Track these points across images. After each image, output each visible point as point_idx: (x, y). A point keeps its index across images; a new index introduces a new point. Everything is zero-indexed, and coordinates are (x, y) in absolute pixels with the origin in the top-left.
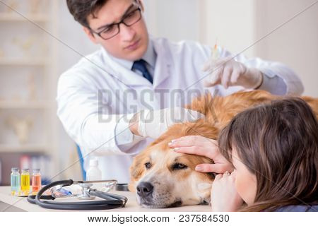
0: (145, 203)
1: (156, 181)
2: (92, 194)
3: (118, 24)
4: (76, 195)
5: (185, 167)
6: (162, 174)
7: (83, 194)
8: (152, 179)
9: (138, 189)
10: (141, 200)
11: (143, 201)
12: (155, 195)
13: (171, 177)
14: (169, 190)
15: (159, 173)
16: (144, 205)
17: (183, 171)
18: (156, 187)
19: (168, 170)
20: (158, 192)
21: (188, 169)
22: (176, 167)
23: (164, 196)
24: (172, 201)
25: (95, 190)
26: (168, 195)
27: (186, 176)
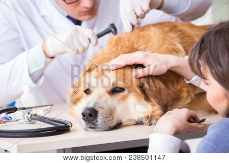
0: (91, 128)
1: (99, 106)
2: (34, 119)
4: (17, 120)
5: (122, 90)
6: (104, 99)
7: (24, 119)
8: (95, 104)
9: (84, 115)
10: (86, 124)
11: (89, 126)
12: (100, 119)
13: (111, 101)
14: (111, 113)
15: (100, 98)
16: (90, 129)
17: (121, 94)
18: (100, 111)
20: (102, 116)
21: (126, 92)
22: (115, 91)
23: (108, 119)
24: (114, 123)
25: (35, 115)
26: (111, 118)
27: (124, 98)
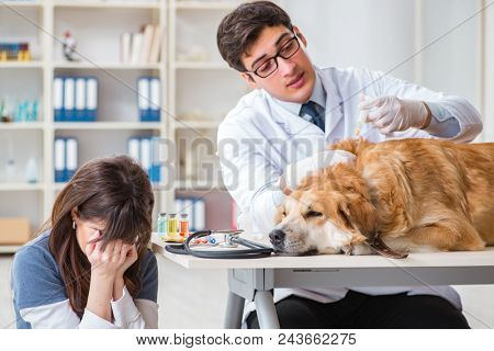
0: (278, 251)
1: (288, 229)
3: (275, 58)
5: (320, 214)
6: (296, 222)
8: (285, 227)
9: (271, 237)
12: (287, 242)
13: (305, 225)
14: (302, 237)
15: (293, 220)
17: (318, 219)
18: (288, 234)
19: (302, 218)
20: (290, 240)
21: (323, 218)
22: (311, 214)
23: (297, 244)
24: (306, 248)
25: (237, 238)
26: (301, 243)
27: (321, 223)
